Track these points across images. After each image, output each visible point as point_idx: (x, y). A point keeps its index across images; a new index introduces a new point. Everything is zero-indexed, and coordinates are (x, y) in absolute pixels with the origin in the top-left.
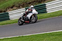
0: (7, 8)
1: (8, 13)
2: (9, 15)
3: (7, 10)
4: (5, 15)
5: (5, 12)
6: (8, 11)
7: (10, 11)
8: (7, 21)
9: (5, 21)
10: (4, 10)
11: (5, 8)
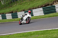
0: (54, 2)
1: (55, 6)
2: (55, 8)
3: (53, 4)
4: (52, 8)
5: (51, 5)
6: (55, 4)
7: (56, 4)
8: (54, 14)
9: (52, 13)
10: (51, 3)
11: (52, 1)
